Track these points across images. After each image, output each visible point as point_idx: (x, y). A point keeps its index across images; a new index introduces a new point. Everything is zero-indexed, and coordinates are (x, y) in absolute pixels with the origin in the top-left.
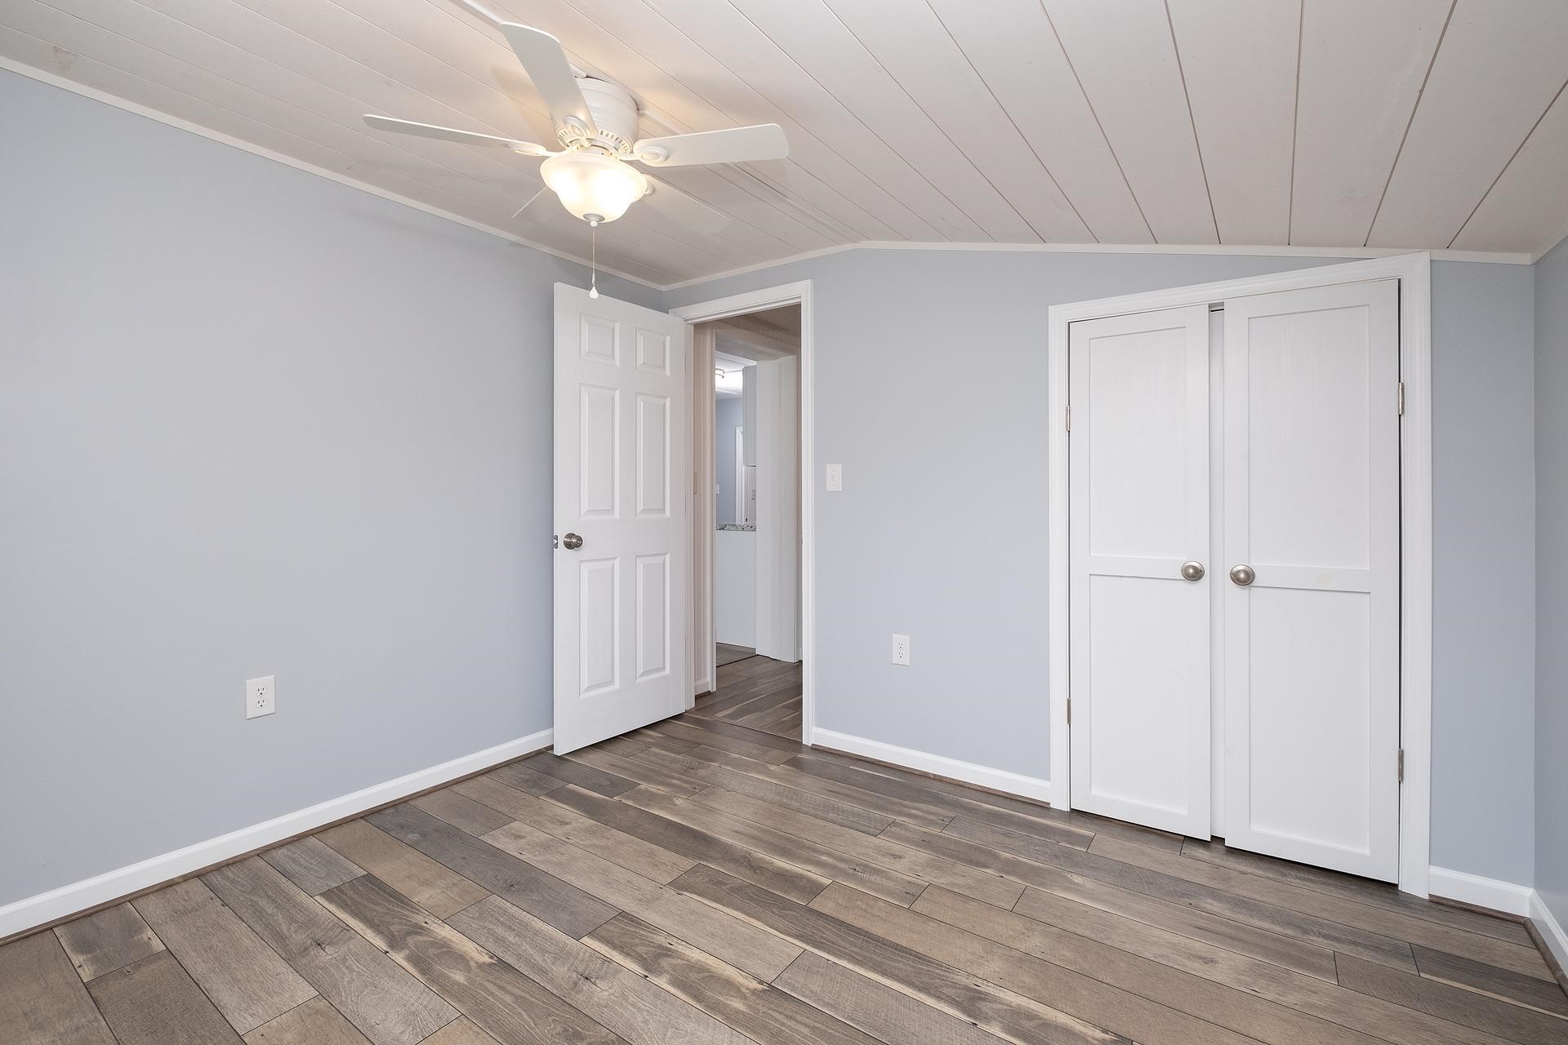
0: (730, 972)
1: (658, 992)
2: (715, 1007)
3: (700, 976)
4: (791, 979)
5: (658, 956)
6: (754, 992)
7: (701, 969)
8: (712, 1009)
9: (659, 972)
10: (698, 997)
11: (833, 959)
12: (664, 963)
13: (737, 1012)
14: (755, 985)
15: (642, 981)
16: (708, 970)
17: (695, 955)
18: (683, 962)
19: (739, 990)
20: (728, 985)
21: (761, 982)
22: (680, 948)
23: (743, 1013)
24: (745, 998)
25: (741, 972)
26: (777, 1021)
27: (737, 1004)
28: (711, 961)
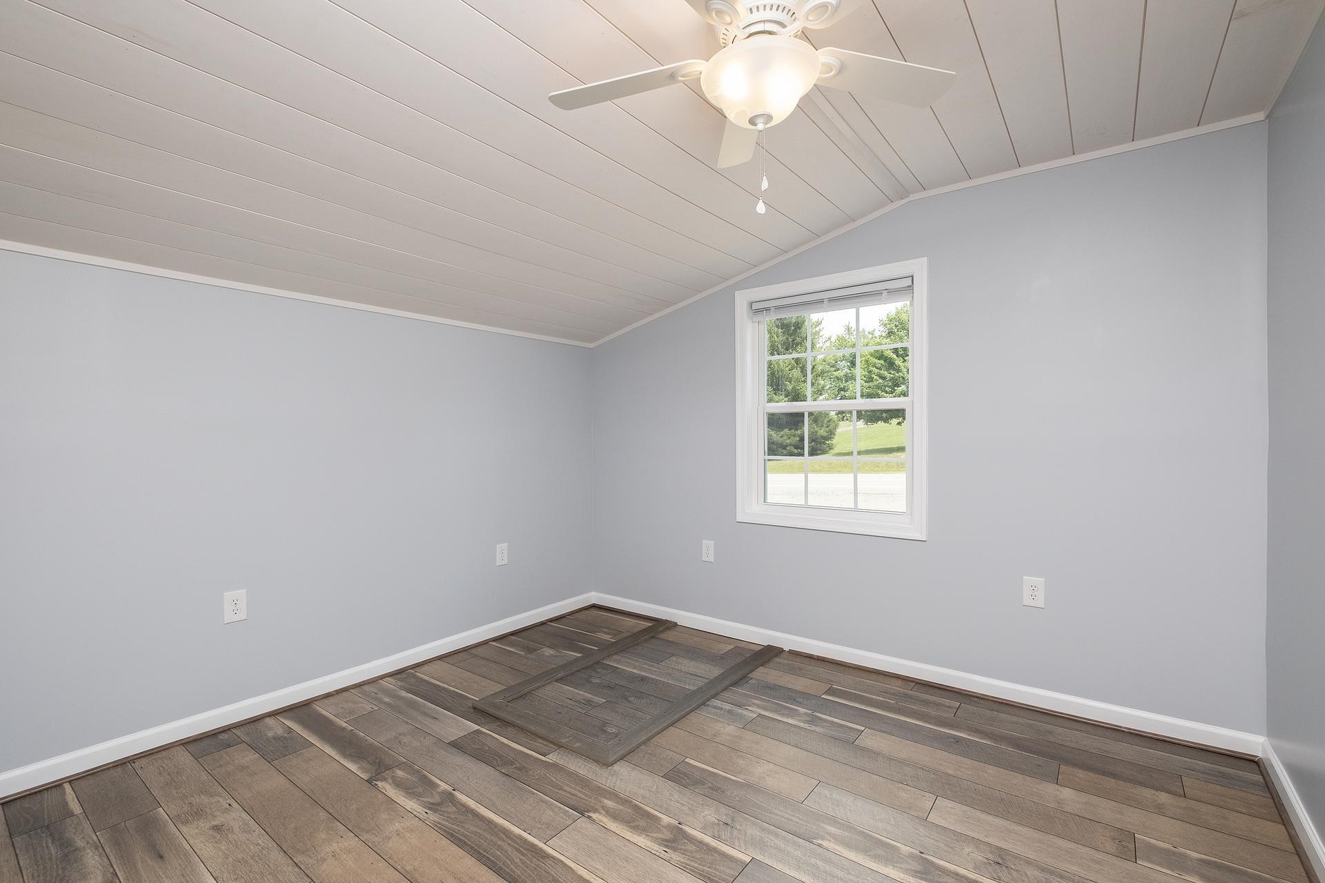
0: (613, 826)
1: (667, 812)
2: (625, 802)
3: (636, 823)
4: (566, 820)
5: (674, 841)
6: (596, 811)
7: (636, 829)
8: (627, 801)
9: (669, 827)
10: (637, 808)
11: (525, 835)
12: (667, 835)
13: (609, 799)
14: (594, 816)
15: (681, 820)
16: (631, 827)
17: (642, 841)
18: (651, 834)
19: (607, 812)
20: (614, 816)
21: (589, 817)
22: (656, 848)
23: (605, 798)
24: (603, 807)
25: (604, 825)
26: (584, 794)
27: (609, 803)
28: (628, 834)
